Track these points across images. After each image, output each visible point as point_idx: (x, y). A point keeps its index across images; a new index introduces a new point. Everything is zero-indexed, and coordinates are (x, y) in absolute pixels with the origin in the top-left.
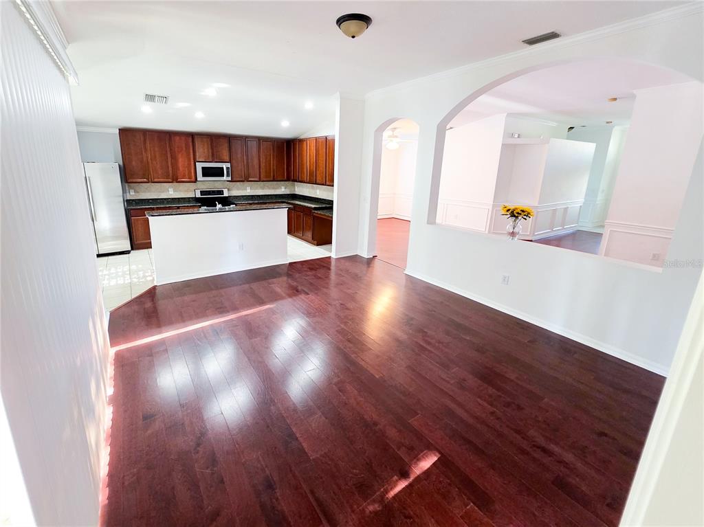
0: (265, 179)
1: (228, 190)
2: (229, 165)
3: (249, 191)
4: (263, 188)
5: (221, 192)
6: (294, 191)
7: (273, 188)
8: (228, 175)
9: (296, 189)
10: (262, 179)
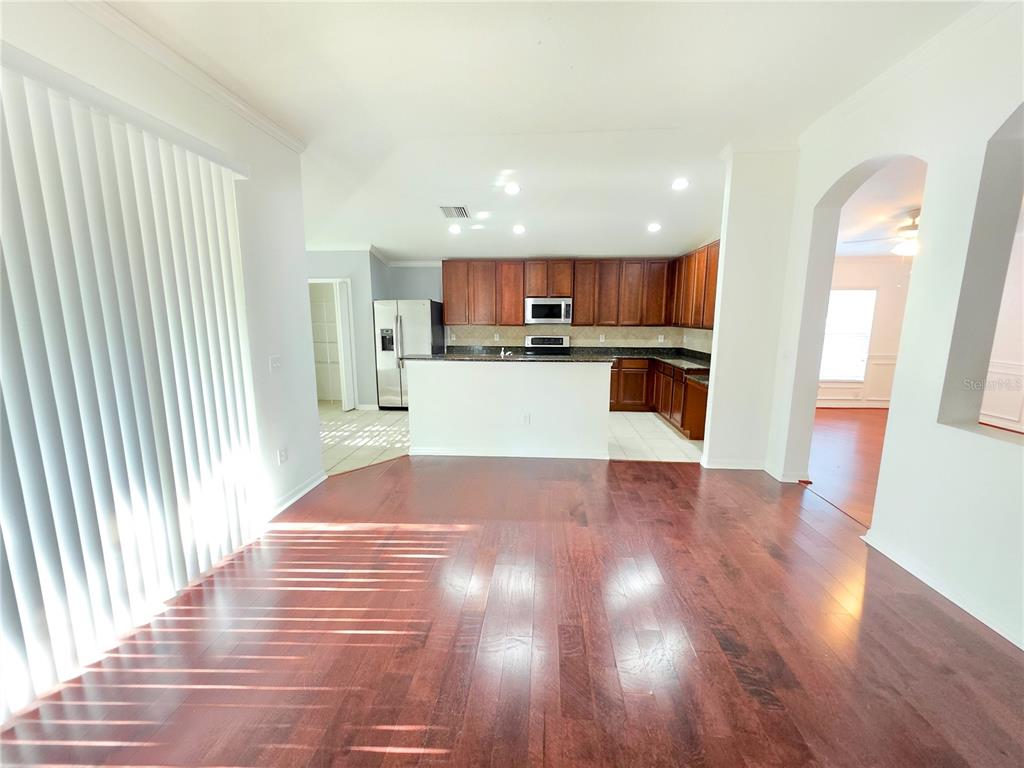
0: (626, 323)
1: (570, 338)
2: (569, 301)
3: (602, 340)
4: (625, 337)
5: (559, 341)
6: (682, 342)
7: (644, 338)
8: (567, 316)
9: (685, 341)
10: (621, 322)
